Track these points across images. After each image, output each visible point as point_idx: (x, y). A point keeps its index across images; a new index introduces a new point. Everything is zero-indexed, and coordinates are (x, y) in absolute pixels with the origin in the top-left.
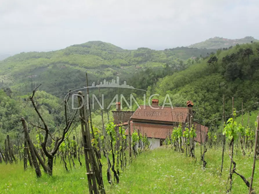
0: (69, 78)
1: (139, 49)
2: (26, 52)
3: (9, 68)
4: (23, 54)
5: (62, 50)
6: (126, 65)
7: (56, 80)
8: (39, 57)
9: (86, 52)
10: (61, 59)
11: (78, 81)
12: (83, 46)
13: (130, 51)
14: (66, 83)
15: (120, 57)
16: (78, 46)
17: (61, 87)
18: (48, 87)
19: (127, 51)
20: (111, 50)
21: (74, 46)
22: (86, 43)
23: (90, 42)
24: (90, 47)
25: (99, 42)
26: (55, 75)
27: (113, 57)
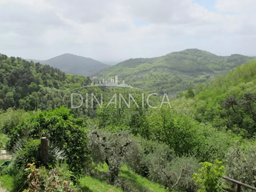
0: (166, 79)
1: (232, 55)
2: (133, 58)
3: (119, 71)
4: (131, 60)
5: (163, 57)
6: (219, 70)
7: (155, 81)
8: (143, 63)
9: (184, 58)
10: (161, 64)
11: (174, 82)
12: (181, 53)
13: (224, 57)
14: (163, 83)
15: (214, 62)
16: (176, 53)
17: (159, 87)
18: (148, 86)
19: (221, 57)
20: (206, 57)
21: (173, 53)
22: (184, 50)
23: (187, 50)
24: (187, 54)
25: (195, 49)
26: (155, 77)
27: (207, 62)
